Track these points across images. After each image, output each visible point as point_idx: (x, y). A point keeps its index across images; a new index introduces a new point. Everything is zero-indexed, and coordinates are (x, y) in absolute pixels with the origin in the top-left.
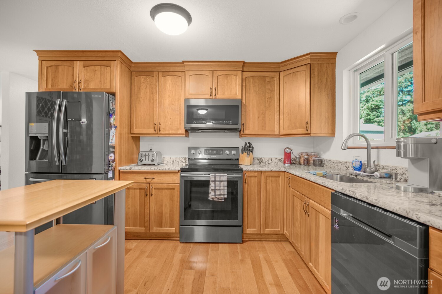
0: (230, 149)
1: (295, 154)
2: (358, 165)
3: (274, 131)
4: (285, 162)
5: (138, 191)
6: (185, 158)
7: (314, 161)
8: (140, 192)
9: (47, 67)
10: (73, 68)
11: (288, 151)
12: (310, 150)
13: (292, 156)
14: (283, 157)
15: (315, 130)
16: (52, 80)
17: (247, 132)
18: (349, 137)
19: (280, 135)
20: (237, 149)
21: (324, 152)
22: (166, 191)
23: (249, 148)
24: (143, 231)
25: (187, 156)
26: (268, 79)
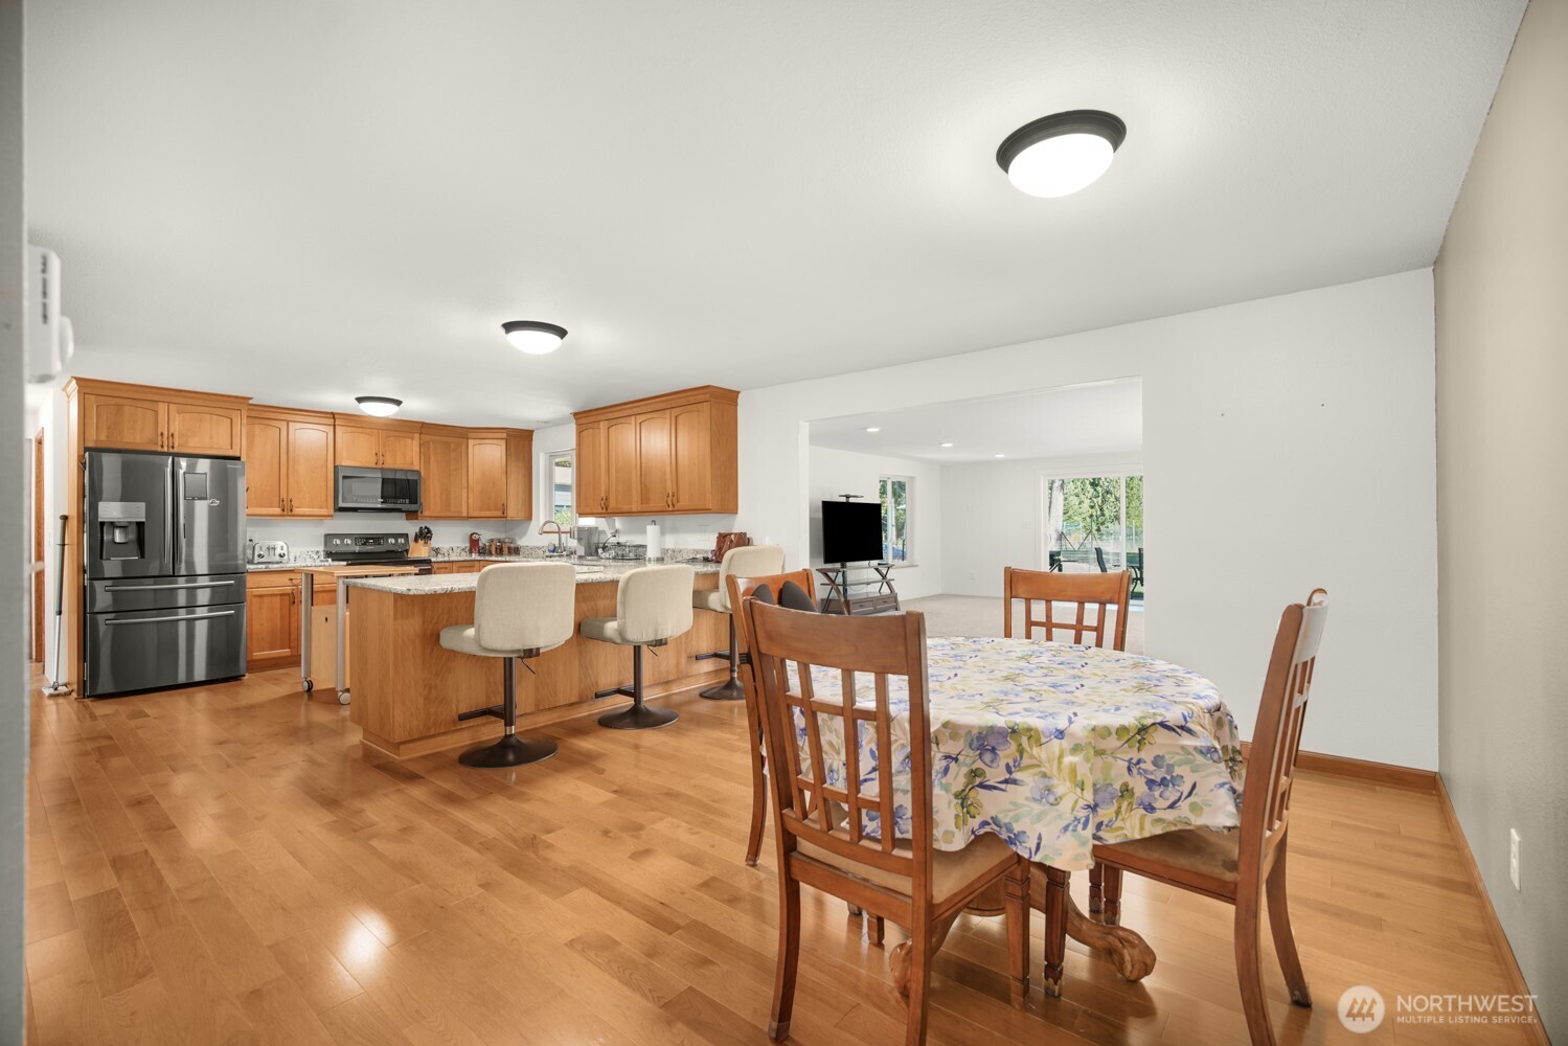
0: (396, 536)
1: (484, 539)
2: (552, 548)
3: (461, 512)
4: (471, 552)
5: (279, 598)
6: (318, 552)
7: (509, 549)
8: (281, 600)
9: (97, 406)
10: (156, 412)
11: (475, 537)
12: (502, 536)
13: (481, 544)
14: (468, 545)
15: (511, 512)
16: (109, 428)
17: (426, 513)
18: (545, 523)
19: (468, 518)
20: (406, 536)
21: (521, 537)
22: (324, 594)
23: (425, 535)
24: (289, 654)
25: (321, 548)
26: (453, 446)
